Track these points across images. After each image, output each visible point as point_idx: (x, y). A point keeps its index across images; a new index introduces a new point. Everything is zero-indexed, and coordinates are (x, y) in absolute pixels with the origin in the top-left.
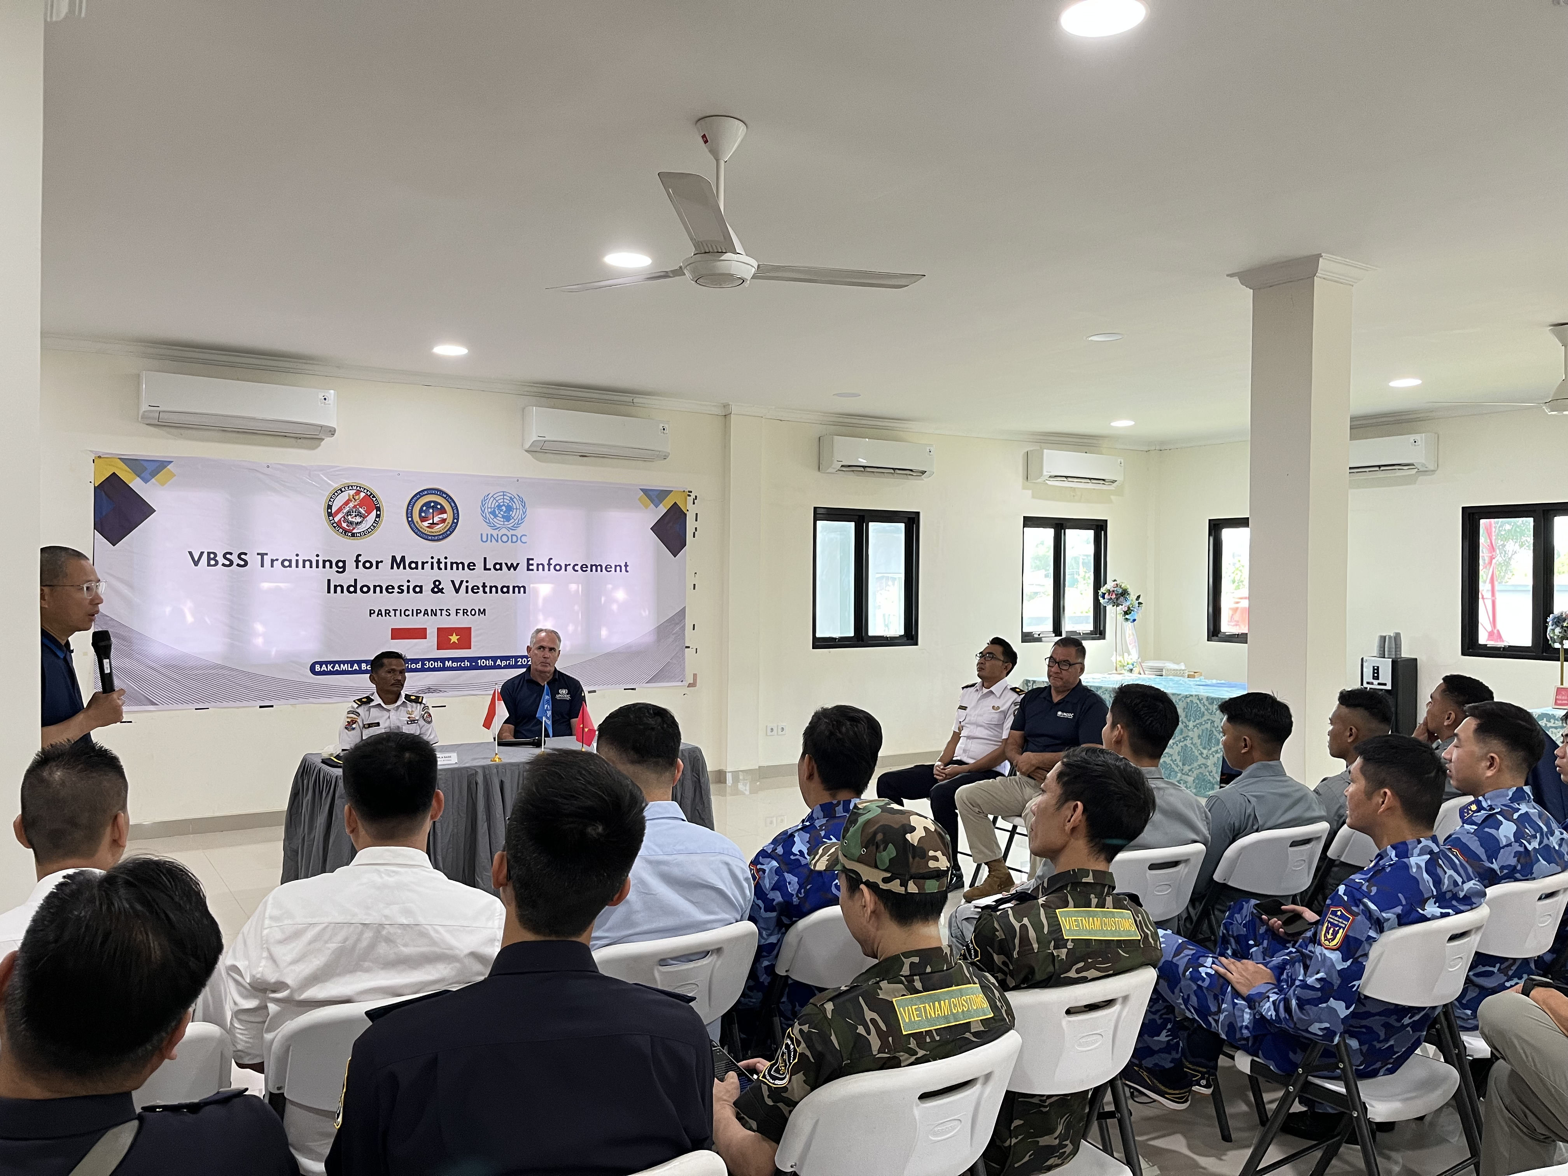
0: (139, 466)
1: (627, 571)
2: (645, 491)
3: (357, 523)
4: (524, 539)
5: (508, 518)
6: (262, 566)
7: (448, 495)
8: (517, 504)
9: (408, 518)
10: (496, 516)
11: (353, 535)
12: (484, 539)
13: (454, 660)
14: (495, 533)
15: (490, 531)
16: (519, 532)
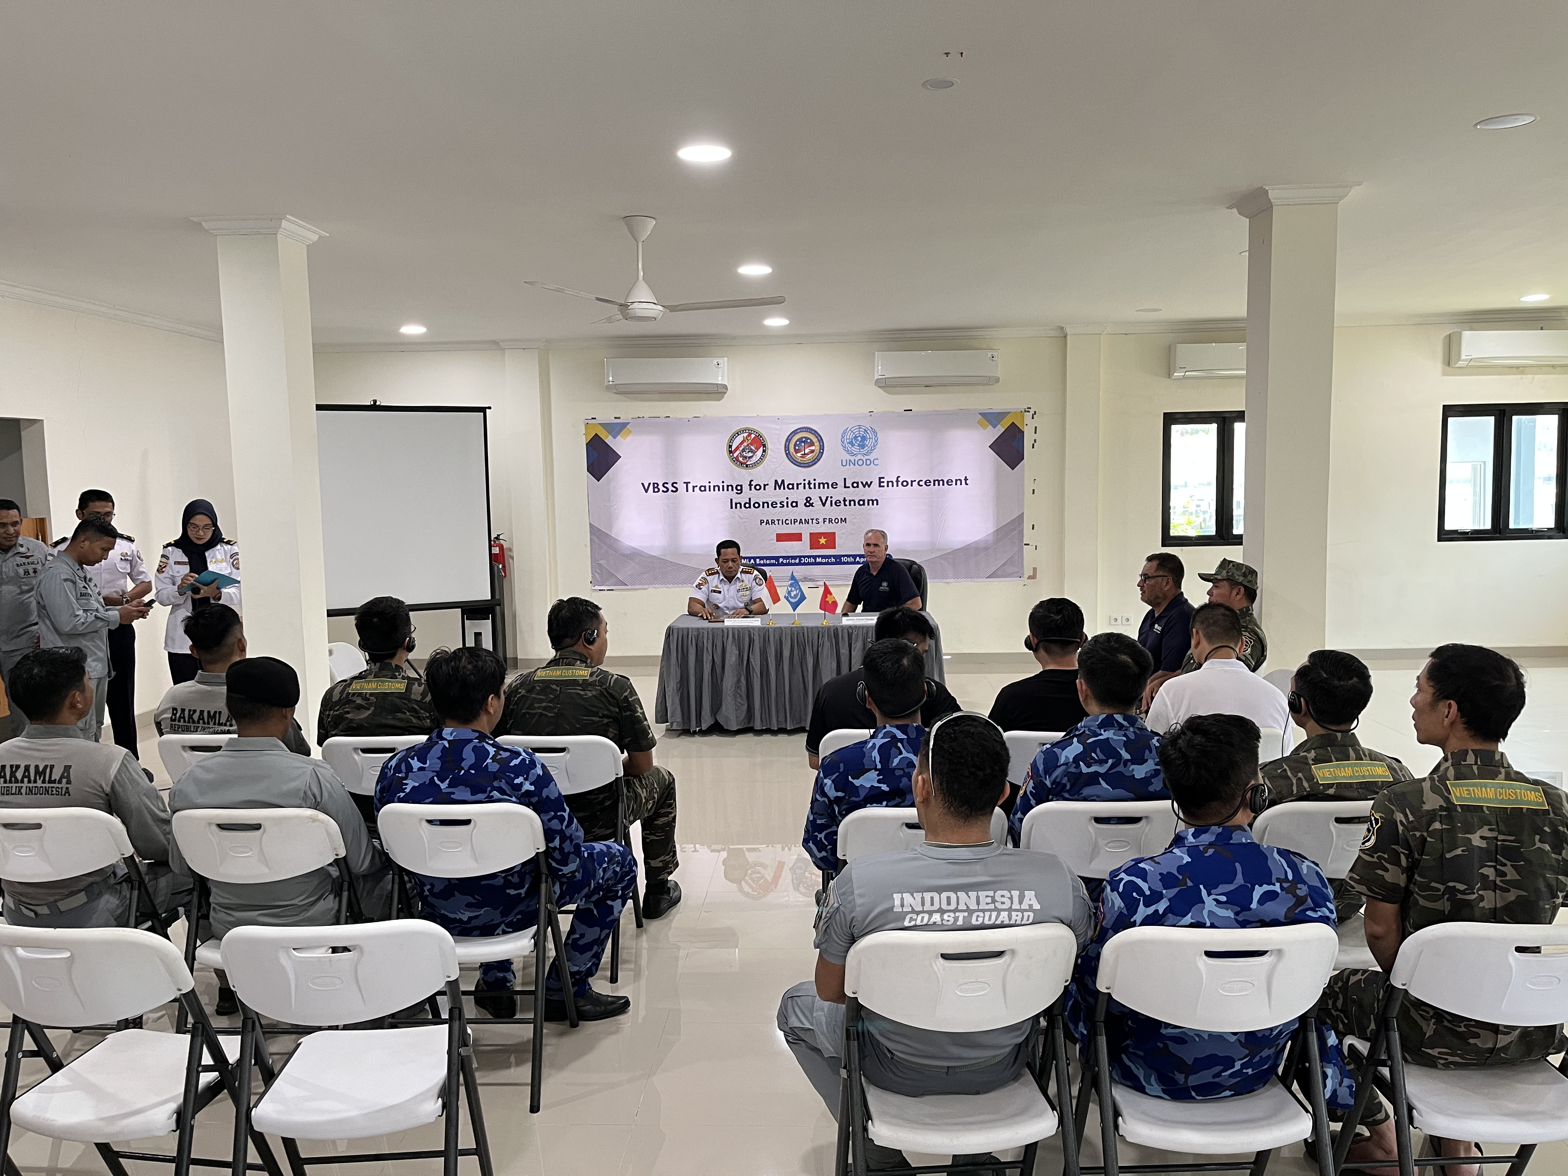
0: (609, 427)
1: (966, 484)
2: (983, 415)
3: (750, 457)
4: (876, 462)
5: (862, 446)
6: (687, 491)
7: (815, 431)
8: (870, 434)
9: (786, 451)
10: (853, 445)
11: (747, 466)
12: (844, 464)
13: (823, 557)
14: (852, 459)
15: (849, 457)
16: (872, 457)
